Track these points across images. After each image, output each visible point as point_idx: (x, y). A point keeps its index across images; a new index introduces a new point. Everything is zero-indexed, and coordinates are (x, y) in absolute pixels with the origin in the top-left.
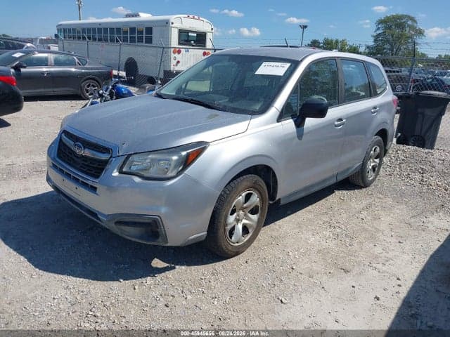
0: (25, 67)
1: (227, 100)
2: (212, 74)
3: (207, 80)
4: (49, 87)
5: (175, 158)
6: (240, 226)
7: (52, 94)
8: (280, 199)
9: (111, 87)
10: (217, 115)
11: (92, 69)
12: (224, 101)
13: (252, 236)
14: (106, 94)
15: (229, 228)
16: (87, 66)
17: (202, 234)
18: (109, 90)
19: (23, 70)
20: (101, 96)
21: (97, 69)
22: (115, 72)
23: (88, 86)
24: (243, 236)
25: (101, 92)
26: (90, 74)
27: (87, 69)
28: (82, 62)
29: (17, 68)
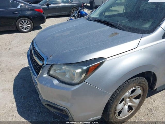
0: (50, 5)
1: (127, 20)
2: (125, 3)
3: (123, 6)
4: (59, 12)
5: (79, 70)
6: (126, 107)
7: (60, 15)
8: (156, 89)
9: (78, 12)
10: (117, 33)
11: (75, 4)
12: (124, 22)
13: (134, 111)
14: (76, 15)
15: (118, 111)
16: (73, 3)
17: (98, 117)
18: (77, 13)
19: (50, 6)
20: (74, 16)
21: (77, 3)
22: (85, 4)
23: (74, 11)
24: (128, 111)
25: (74, 14)
26: (74, 6)
27: (73, 4)
28: (71, 1)
29: (48, 5)
